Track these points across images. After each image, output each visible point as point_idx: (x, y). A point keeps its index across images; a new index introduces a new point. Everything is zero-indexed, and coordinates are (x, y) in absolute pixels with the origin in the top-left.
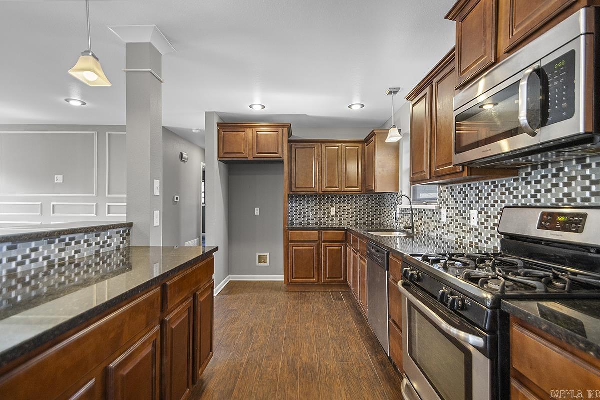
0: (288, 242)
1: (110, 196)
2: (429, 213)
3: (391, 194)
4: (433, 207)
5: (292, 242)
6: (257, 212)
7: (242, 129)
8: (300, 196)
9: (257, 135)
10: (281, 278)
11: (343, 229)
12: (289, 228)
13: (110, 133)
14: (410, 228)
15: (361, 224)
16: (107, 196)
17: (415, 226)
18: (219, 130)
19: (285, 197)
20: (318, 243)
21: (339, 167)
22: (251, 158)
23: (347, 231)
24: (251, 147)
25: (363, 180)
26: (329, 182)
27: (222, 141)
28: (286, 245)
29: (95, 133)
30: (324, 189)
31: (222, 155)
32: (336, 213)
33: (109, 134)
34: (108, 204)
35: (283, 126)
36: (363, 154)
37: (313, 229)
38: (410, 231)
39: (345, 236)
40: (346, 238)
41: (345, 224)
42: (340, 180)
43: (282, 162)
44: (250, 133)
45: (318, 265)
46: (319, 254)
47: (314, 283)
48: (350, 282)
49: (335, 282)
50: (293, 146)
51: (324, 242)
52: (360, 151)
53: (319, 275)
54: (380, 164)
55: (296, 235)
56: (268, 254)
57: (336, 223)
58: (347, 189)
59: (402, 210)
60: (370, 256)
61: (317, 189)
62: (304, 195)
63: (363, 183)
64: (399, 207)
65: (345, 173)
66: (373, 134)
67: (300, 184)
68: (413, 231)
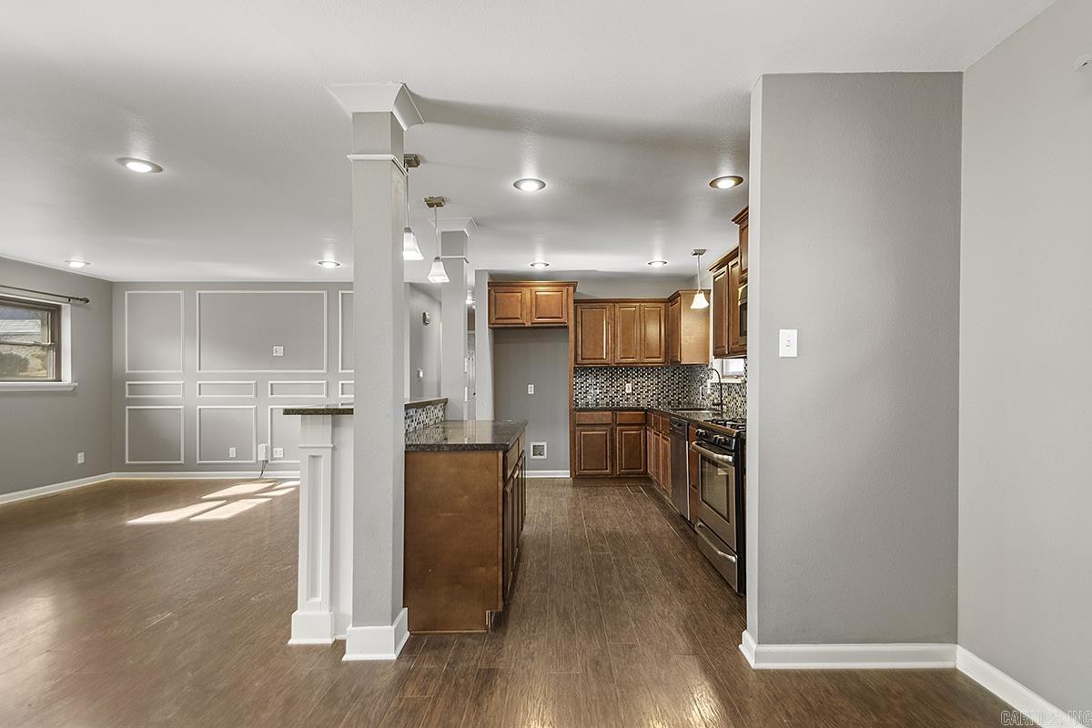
0: (575, 426)
1: (344, 371)
2: (737, 388)
3: (700, 366)
4: (739, 381)
5: (579, 425)
6: (531, 389)
7: (518, 289)
8: (585, 368)
9: (536, 295)
10: (565, 474)
11: (642, 409)
12: (575, 410)
13: (343, 292)
14: (718, 405)
15: (664, 404)
16: (340, 371)
17: (724, 402)
18: (489, 291)
19: (570, 371)
20: (612, 426)
21: (636, 332)
22: (527, 325)
23: (647, 412)
24: (529, 310)
25: (666, 348)
26: (624, 351)
27: (493, 303)
28: (572, 429)
29: (325, 292)
30: (618, 360)
31: (493, 321)
32: (633, 390)
33: (342, 294)
34: (341, 382)
35: (568, 284)
36: (666, 316)
37: (605, 410)
38: (719, 408)
39: (645, 417)
40: (646, 421)
41: (643, 404)
42: (638, 348)
43: (567, 327)
44: (527, 293)
45: (612, 453)
46: (613, 441)
47: (607, 475)
48: (651, 471)
49: (633, 473)
50: (578, 308)
51: (619, 425)
52: (663, 312)
53: (613, 466)
54: (687, 330)
55: (585, 417)
56: (544, 444)
57: (632, 403)
58: (646, 360)
59: (713, 385)
60: (673, 432)
61: (608, 361)
62: (590, 368)
63: (666, 353)
64: (709, 381)
65: (644, 340)
66: (677, 295)
67: (588, 354)
68: (722, 409)
